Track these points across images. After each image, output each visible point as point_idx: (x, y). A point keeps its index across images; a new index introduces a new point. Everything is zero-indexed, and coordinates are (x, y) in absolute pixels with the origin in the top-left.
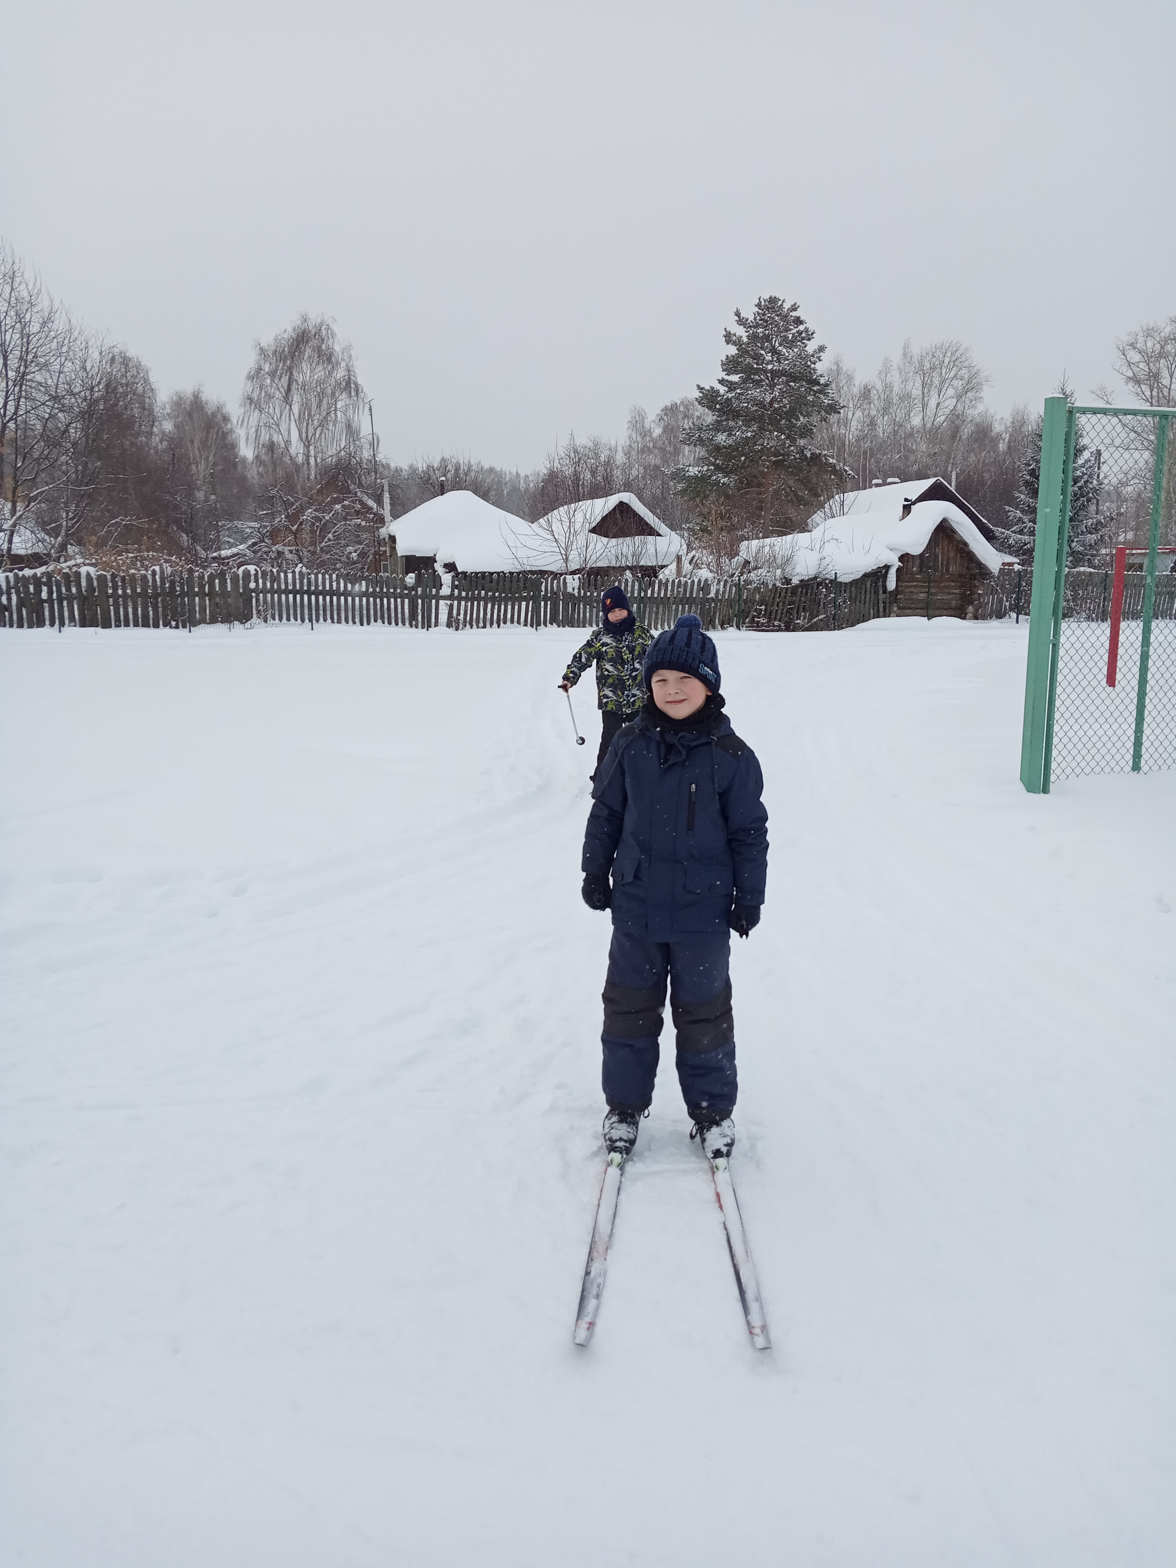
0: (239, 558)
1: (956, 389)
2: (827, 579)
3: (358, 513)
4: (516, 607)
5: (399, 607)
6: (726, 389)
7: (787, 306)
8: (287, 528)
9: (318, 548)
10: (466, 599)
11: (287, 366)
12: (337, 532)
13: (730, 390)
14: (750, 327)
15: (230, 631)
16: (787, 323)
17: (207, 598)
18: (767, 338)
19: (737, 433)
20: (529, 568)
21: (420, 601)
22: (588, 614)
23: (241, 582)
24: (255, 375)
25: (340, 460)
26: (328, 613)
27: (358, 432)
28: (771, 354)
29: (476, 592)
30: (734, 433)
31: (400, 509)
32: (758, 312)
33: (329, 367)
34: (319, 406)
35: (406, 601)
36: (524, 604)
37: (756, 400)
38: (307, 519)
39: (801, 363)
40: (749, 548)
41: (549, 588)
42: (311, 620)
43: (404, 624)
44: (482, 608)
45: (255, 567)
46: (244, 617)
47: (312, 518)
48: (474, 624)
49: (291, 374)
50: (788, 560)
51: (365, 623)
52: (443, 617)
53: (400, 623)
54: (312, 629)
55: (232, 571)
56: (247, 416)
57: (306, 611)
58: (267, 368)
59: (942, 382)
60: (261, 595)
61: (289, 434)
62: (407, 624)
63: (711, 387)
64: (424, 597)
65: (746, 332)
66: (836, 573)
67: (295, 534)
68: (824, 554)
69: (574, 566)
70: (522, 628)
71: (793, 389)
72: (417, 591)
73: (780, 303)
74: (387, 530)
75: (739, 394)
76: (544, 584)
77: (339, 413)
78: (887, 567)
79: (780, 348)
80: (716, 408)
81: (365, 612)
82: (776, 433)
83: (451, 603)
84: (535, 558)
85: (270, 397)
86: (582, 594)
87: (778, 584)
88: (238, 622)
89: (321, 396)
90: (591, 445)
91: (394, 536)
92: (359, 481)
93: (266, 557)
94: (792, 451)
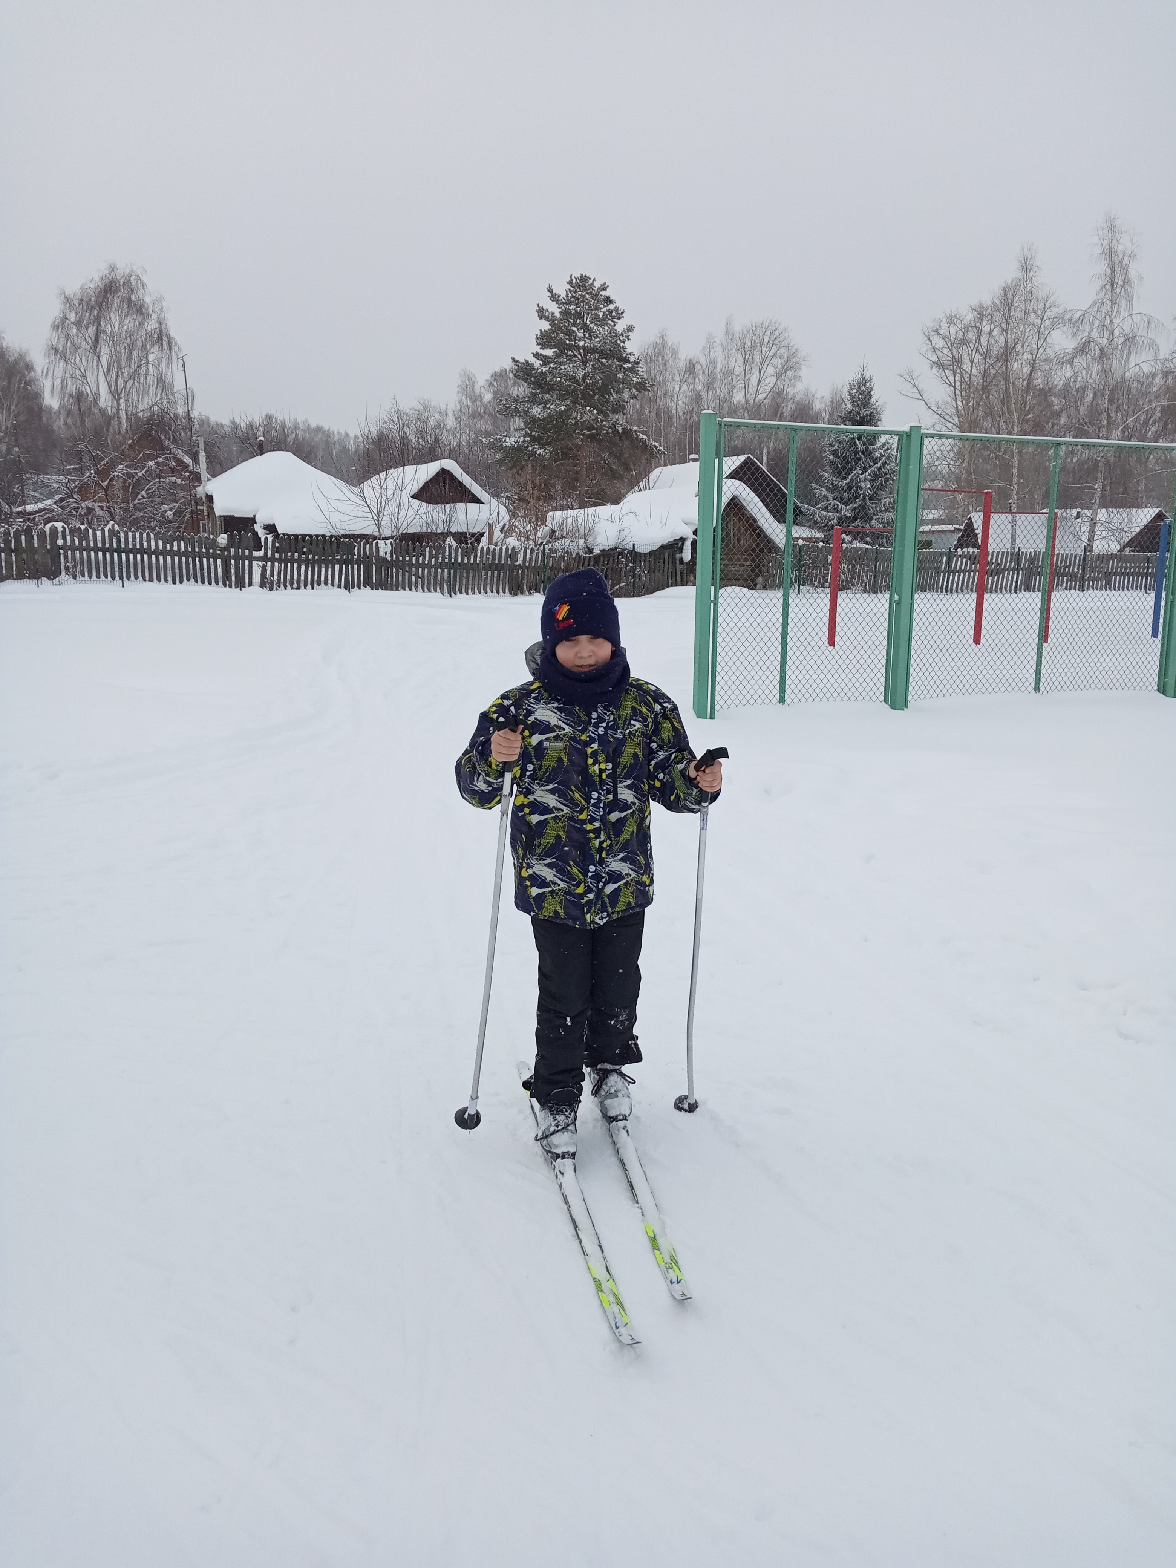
0: (46, 513)
1: (775, 367)
2: (625, 550)
3: (173, 470)
4: (330, 570)
5: (212, 567)
6: (541, 362)
7: (597, 285)
8: (97, 484)
9: (131, 505)
10: (280, 561)
11: (94, 316)
12: (150, 489)
13: (545, 364)
14: (562, 303)
15: (38, 586)
16: (598, 301)
17: (13, 554)
18: (579, 315)
19: (551, 407)
20: (342, 532)
21: (233, 562)
22: (400, 578)
23: (48, 539)
24: (60, 325)
25: (153, 415)
26: (140, 571)
27: (171, 386)
28: (582, 331)
29: (289, 554)
30: (548, 406)
31: (218, 467)
32: (569, 289)
33: (140, 319)
34: (129, 358)
35: (219, 561)
36: (337, 567)
37: (569, 375)
38: (118, 475)
39: (610, 341)
40: (555, 518)
41: (362, 552)
42: (121, 578)
43: (217, 584)
44: (295, 569)
45: (63, 524)
46: (53, 574)
47: (123, 475)
48: (288, 585)
49: (99, 324)
50: (590, 531)
51: (178, 582)
52: (257, 577)
53: (213, 582)
54: (123, 586)
55: (39, 527)
56: (52, 366)
57: (117, 569)
58: (72, 317)
59: (763, 360)
60: (69, 552)
61: (98, 387)
62: (220, 583)
63: (526, 360)
64: (237, 558)
65: (559, 308)
66: (634, 544)
67: (106, 490)
68: (624, 525)
69: (387, 533)
70: (335, 590)
71: (605, 365)
72: (230, 552)
73: (591, 281)
74: (204, 489)
75: (553, 368)
76: (356, 548)
77: (150, 367)
78: (683, 540)
79: (591, 326)
80: (531, 381)
81: (177, 571)
82: (588, 408)
83: (264, 565)
84: (348, 523)
85: (76, 348)
86: (394, 559)
87: (581, 553)
88: (45, 579)
89: (131, 348)
90: (421, 408)
91: (211, 496)
92: (174, 437)
93: (75, 513)
94: (605, 426)
